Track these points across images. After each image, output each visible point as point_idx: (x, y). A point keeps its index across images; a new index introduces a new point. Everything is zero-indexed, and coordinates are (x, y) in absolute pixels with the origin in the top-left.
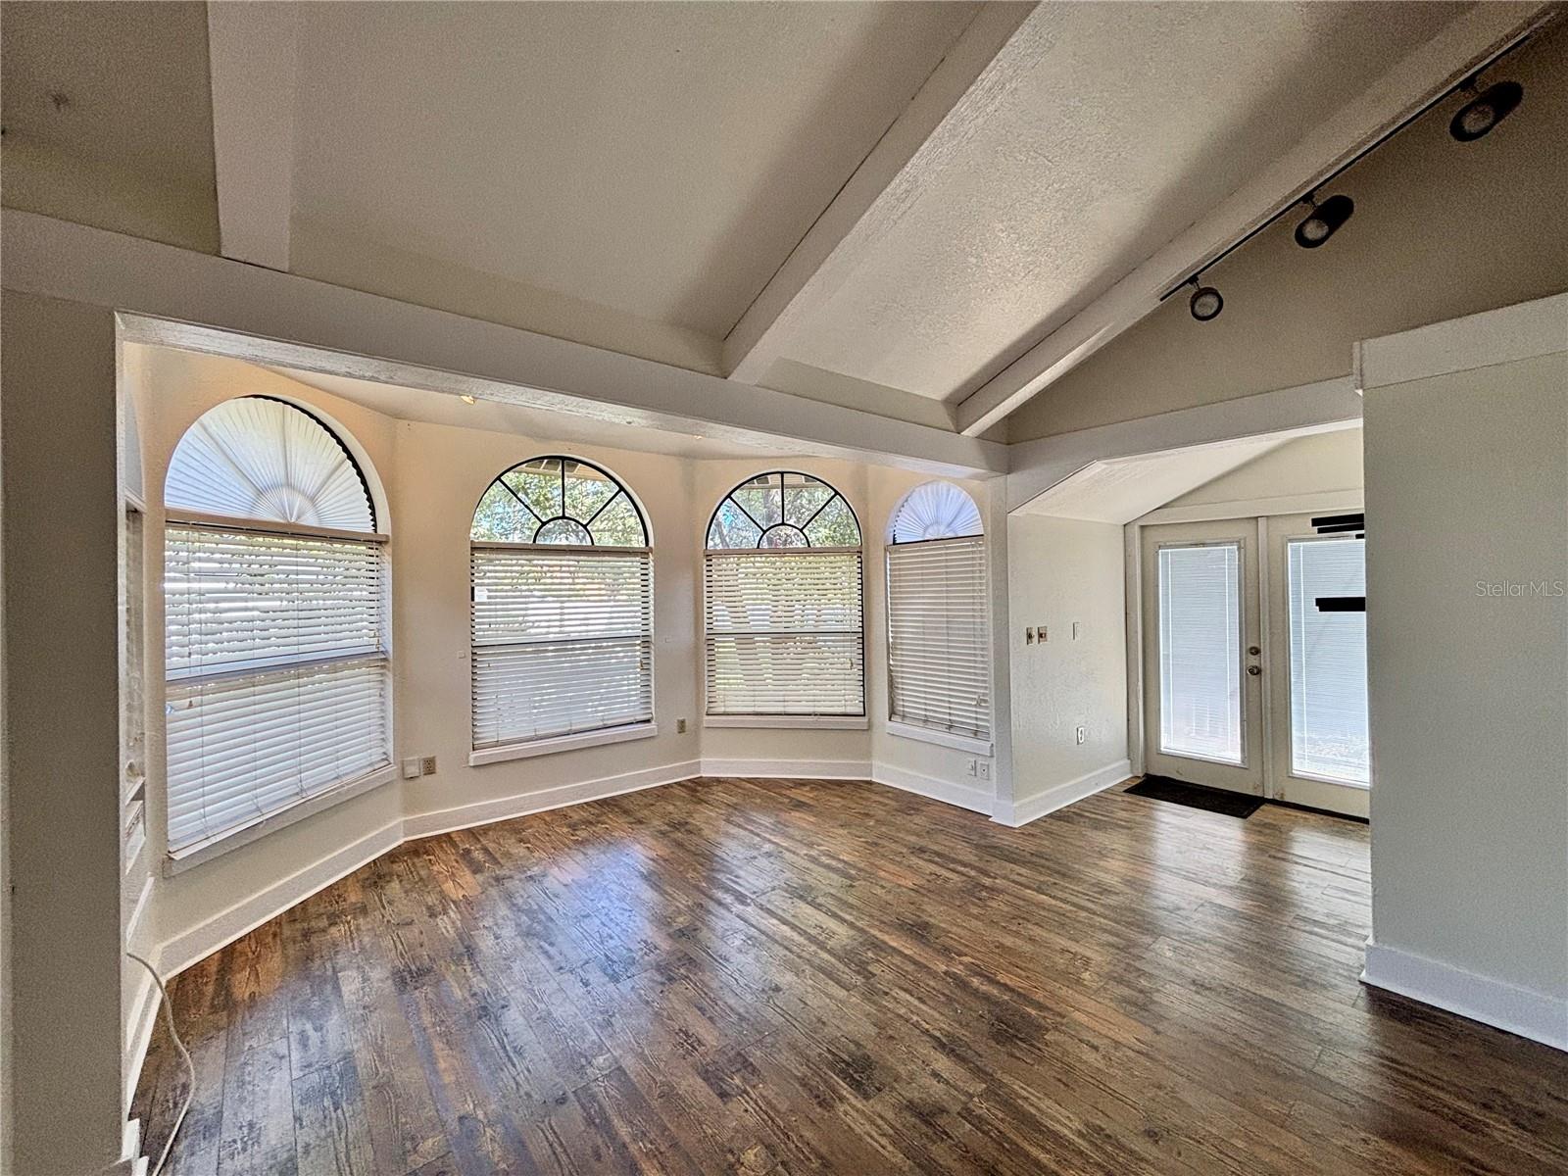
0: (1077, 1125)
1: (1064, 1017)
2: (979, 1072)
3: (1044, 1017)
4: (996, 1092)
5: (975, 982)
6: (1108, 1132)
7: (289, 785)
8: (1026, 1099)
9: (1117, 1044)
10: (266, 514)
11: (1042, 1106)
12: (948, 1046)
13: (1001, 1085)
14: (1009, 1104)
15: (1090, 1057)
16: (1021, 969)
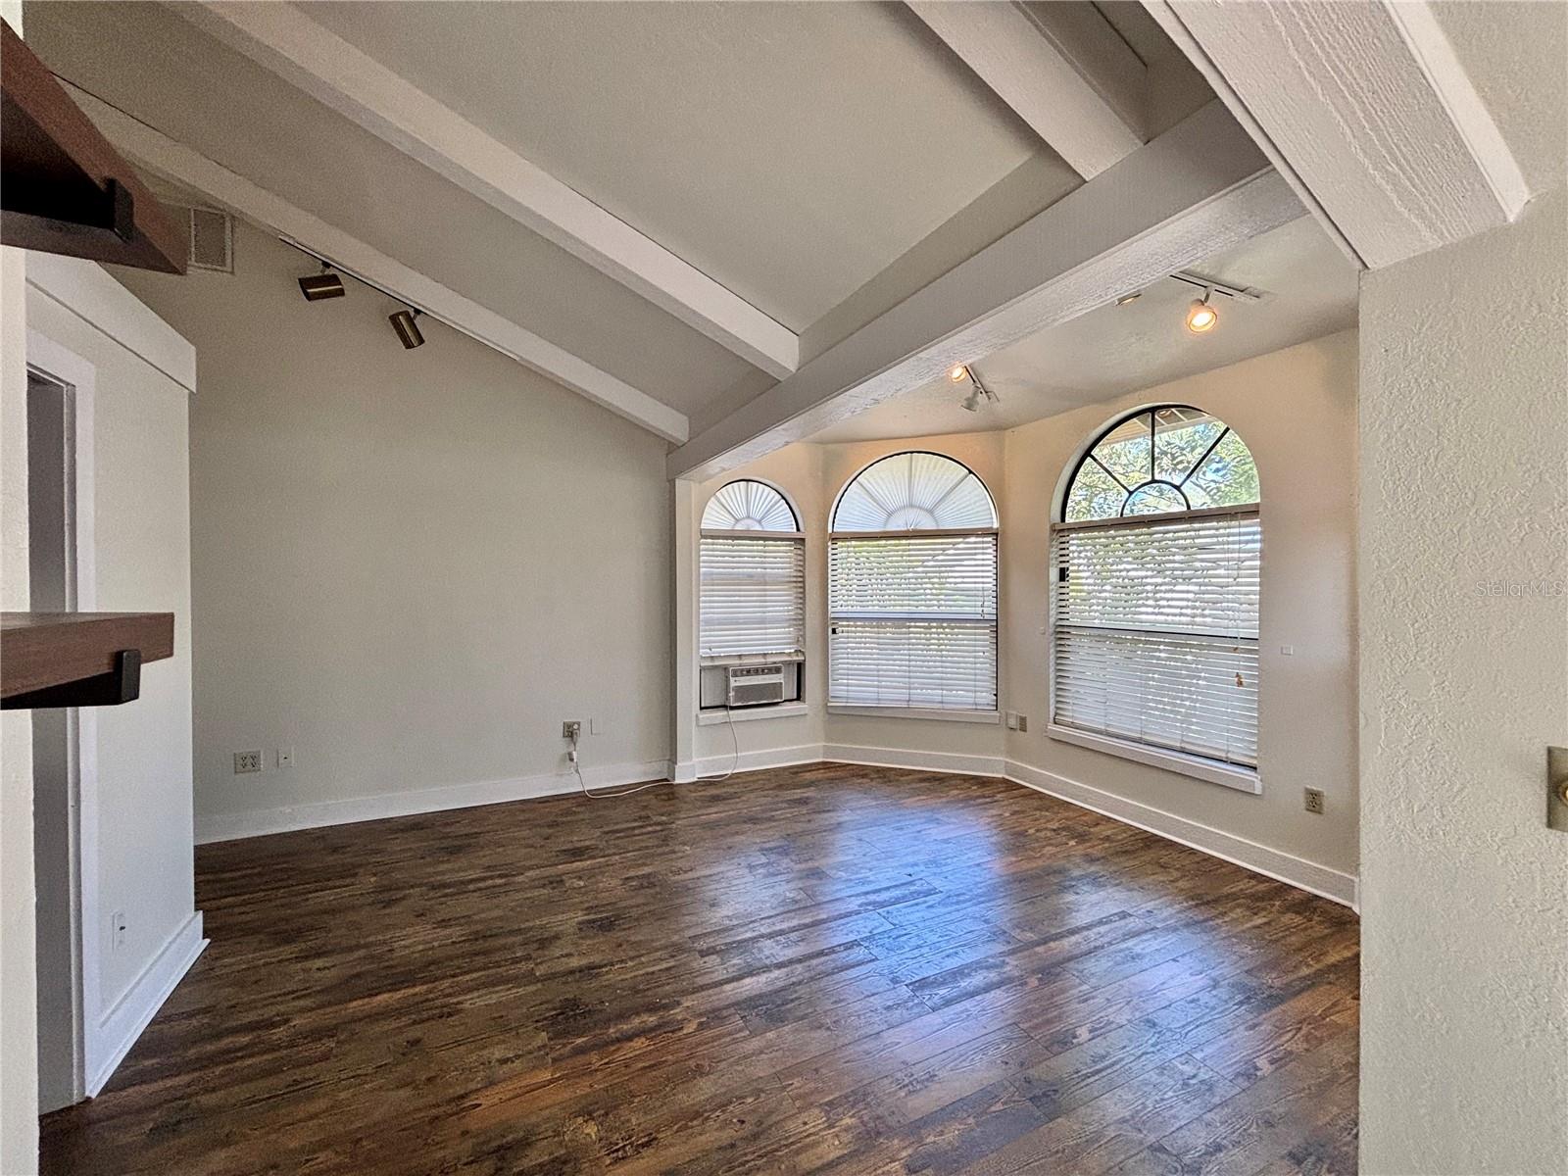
0: (467, 1005)
1: (554, 1060)
2: (552, 977)
3: (564, 1045)
4: (530, 978)
5: (651, 1020)
6: (444, 1018)
7: (903, 694)
8: (509, 989)
9: (491, 1083)
10: (897, 525)
11: (494, 996)
12: (590, 971)
13: (530, 983)
14: (515, 980)
15: (498, 1053)
16: (645, 1068)
